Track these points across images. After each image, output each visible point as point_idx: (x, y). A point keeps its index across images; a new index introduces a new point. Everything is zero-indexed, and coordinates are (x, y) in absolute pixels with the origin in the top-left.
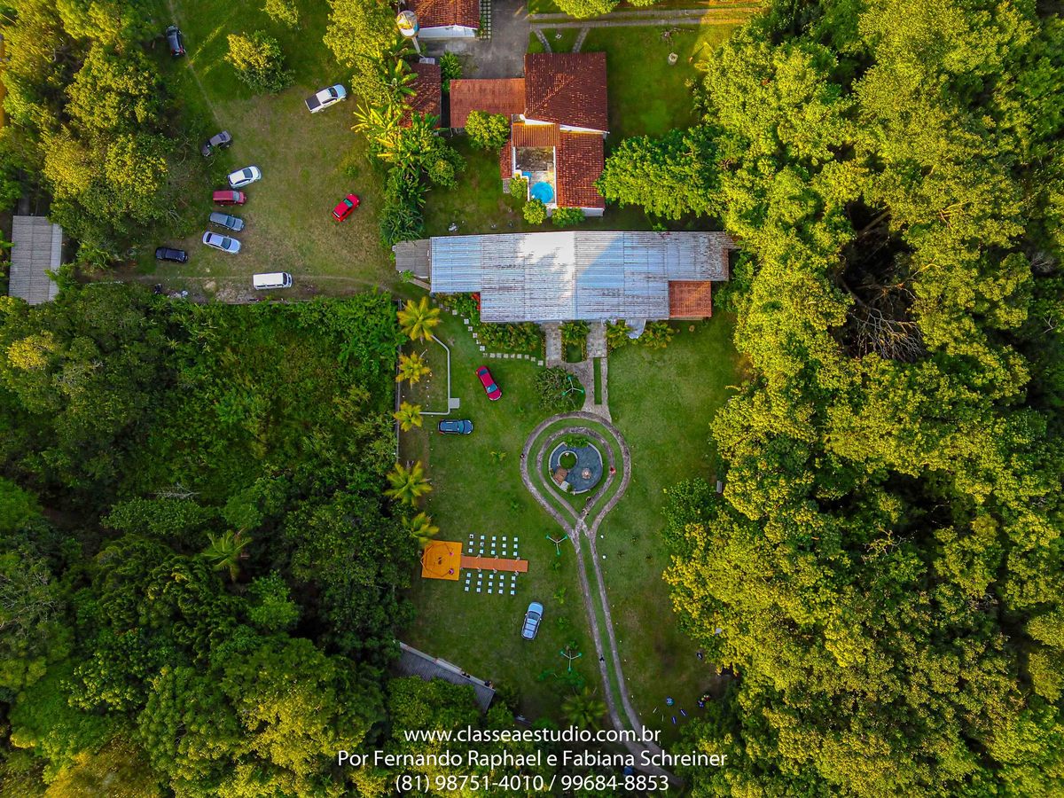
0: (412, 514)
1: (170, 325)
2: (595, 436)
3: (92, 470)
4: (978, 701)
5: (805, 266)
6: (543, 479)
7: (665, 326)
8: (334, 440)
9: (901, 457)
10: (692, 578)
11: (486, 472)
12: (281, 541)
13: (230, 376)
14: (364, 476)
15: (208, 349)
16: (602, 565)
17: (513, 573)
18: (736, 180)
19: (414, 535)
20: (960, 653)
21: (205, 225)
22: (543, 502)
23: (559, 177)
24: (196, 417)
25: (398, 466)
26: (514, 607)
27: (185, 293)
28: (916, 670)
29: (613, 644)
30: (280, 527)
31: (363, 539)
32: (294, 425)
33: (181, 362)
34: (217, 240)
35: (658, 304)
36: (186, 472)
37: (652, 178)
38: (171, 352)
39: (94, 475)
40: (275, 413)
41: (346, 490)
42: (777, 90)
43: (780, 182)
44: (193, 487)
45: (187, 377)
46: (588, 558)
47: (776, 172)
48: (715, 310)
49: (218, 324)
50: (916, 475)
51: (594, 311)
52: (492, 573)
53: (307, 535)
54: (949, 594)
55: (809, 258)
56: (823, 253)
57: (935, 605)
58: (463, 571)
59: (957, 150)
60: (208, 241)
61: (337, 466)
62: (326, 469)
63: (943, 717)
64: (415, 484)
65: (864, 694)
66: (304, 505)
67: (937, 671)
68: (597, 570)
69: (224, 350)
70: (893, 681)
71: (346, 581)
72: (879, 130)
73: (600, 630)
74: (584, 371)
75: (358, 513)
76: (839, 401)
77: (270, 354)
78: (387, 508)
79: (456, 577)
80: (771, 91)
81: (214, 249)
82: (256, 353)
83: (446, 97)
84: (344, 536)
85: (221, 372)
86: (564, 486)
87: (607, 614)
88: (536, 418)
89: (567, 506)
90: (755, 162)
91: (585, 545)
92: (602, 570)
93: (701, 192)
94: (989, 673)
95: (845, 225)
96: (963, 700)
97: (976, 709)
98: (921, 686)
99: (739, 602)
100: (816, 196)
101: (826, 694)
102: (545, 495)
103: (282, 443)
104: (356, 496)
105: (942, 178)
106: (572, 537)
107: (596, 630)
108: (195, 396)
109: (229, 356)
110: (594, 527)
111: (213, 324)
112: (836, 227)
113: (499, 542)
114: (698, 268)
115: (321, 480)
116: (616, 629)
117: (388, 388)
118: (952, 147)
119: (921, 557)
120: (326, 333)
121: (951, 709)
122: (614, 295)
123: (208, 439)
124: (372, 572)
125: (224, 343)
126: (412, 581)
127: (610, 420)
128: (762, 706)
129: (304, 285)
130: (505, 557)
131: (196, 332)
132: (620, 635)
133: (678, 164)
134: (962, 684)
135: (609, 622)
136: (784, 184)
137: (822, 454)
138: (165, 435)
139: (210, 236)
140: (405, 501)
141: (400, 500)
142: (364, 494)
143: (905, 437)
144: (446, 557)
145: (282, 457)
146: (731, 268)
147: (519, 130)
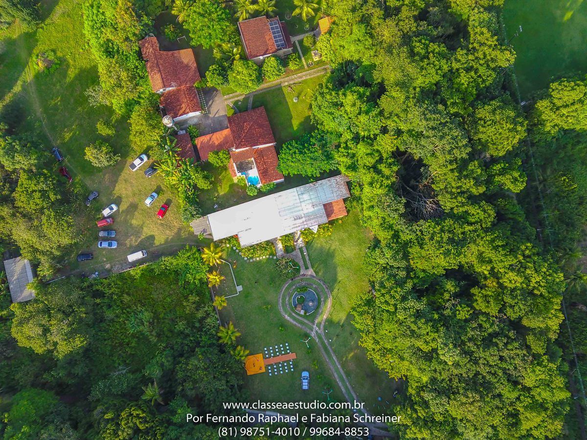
0: (235, 349)
1: (94, 291)
2: (310, 284)
3: (77, 372)
4: (511, 364)
5: (381, 186)
6: (292, 312)
7: (327, 225)
8: (188, 323)
9: (448, 262)
10: (372, 342)
11: (264, 316)
12: (176, 380)
13: (129, 307)
14: (207, 337)
15: (116, 297)
16: (331, 344)
17: (290, 361)
18: (340, 153)
19: (238, 358)
20: (496, 345)
21: (97, 238)
22: (295, 323)
23: (259, 171)
24: (119, 331)
25: (221, 328)
26: (295, 376)
27: (97, 273)
28: (480, 358)
29: (346, 380)
30: (174, 373)
31: (215, 368)
32: (167, 321)
33: (105, 308)
34: (105, 245)
35: (321, 217)
36: (121, 359)
37: (302, 161)
38: (98, 305)
39: (78, 374)
40: (156, 319)
41: (200, 346)
42: (346, 110)
43: (360, 149)
44: (127, 365)
45: (109, 314)
46: (323, 343)
47: (357, 145)
48: (348, 212)
49: (117, 284)
50: (457, 268)
51: (293, 228)
52: (280, 363)
53: (189, 374)
54: (485, 319)
55: (382, 181)
56: (388, 178)
57: (480, 326)
58: (266, 367)
59: (431, 124)
60: (101, 246)
61: (193, 336)
62: (188, 339)
63: (498, 375)
64: (232, 333)
65: (462, 375)
66: (183, 360)
67: (490, 356)
68: (329, 347)
69: (123, 296)
70: (472, 365)
71: (213, 390)
72: (395, 118)
73: (338, 376)
74: (296, 256)
75: (210, 356)
76: (413, 244)
77: (145, 290)
78: (222, 349)
79: (264, 370)
80: (343, 111)
81: (104, 249)
82: (139, 293)
83: (195, 147)
84: (206, 369)
85: (124, 307)
86: (302, 312)
87: (339, 366)
88: (280, 284)
89: (306, 321)
90: (346, 143)
91: (320, 338)
92: (331, 347)
93: (325, 162)
94: (512, 350)
95: (394, 162)
96: (504, 365)
97: (512, 368)
98: (484, 364)
99: (396, 347)
100: (378, 151)
101: (445, 379)
102: (295, 319)
103: (163, 331)
104: (206, 348)
105: (428, 137)
106: (313, 335)
107: (336, 376)
108: (115, 322)
109: (126, 298)
110: (322, 327)
111: (115, 285)
112: (390, 164)
113: (279, 348)
114: (335, 195)
115: (187, 345)
116: (346, 373)
117: (207, 291)
118: (428, 122)
119: (468, 306)
120: (170, 274)
121: (500, 371)
122: (300, 218)
123: (127, 341)
124: (224, 382)
125: (122, 292)
126: (243, 379)
127: (315, 275)
128: (420, 391)
129: (153, 253)
130: (284, 354)
131: (107, 291)
132: (348, 374)
133: (312, 152)
134: (501, 358)
135: (341, 370)
136: (362, 149)
137: (412, 270)
138: (106, 344)
139: (101, 243)
140: (229, 343)
141: (227, 343)
142: (210, 346)
143: (447, 253)
144: (256, 362)
145: (165, 338)
146: (350, 190)
147: (234, 154)
